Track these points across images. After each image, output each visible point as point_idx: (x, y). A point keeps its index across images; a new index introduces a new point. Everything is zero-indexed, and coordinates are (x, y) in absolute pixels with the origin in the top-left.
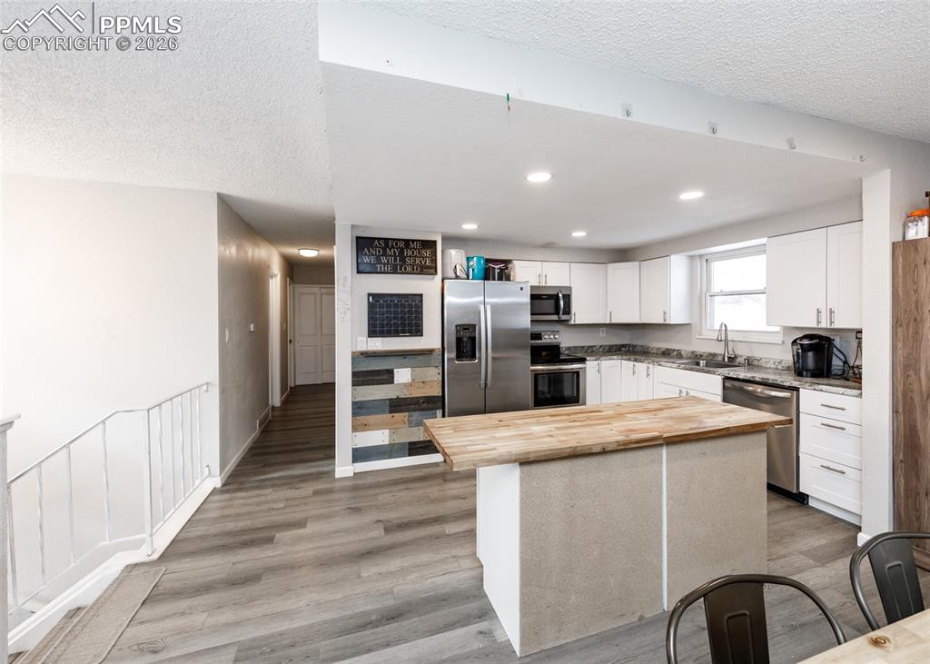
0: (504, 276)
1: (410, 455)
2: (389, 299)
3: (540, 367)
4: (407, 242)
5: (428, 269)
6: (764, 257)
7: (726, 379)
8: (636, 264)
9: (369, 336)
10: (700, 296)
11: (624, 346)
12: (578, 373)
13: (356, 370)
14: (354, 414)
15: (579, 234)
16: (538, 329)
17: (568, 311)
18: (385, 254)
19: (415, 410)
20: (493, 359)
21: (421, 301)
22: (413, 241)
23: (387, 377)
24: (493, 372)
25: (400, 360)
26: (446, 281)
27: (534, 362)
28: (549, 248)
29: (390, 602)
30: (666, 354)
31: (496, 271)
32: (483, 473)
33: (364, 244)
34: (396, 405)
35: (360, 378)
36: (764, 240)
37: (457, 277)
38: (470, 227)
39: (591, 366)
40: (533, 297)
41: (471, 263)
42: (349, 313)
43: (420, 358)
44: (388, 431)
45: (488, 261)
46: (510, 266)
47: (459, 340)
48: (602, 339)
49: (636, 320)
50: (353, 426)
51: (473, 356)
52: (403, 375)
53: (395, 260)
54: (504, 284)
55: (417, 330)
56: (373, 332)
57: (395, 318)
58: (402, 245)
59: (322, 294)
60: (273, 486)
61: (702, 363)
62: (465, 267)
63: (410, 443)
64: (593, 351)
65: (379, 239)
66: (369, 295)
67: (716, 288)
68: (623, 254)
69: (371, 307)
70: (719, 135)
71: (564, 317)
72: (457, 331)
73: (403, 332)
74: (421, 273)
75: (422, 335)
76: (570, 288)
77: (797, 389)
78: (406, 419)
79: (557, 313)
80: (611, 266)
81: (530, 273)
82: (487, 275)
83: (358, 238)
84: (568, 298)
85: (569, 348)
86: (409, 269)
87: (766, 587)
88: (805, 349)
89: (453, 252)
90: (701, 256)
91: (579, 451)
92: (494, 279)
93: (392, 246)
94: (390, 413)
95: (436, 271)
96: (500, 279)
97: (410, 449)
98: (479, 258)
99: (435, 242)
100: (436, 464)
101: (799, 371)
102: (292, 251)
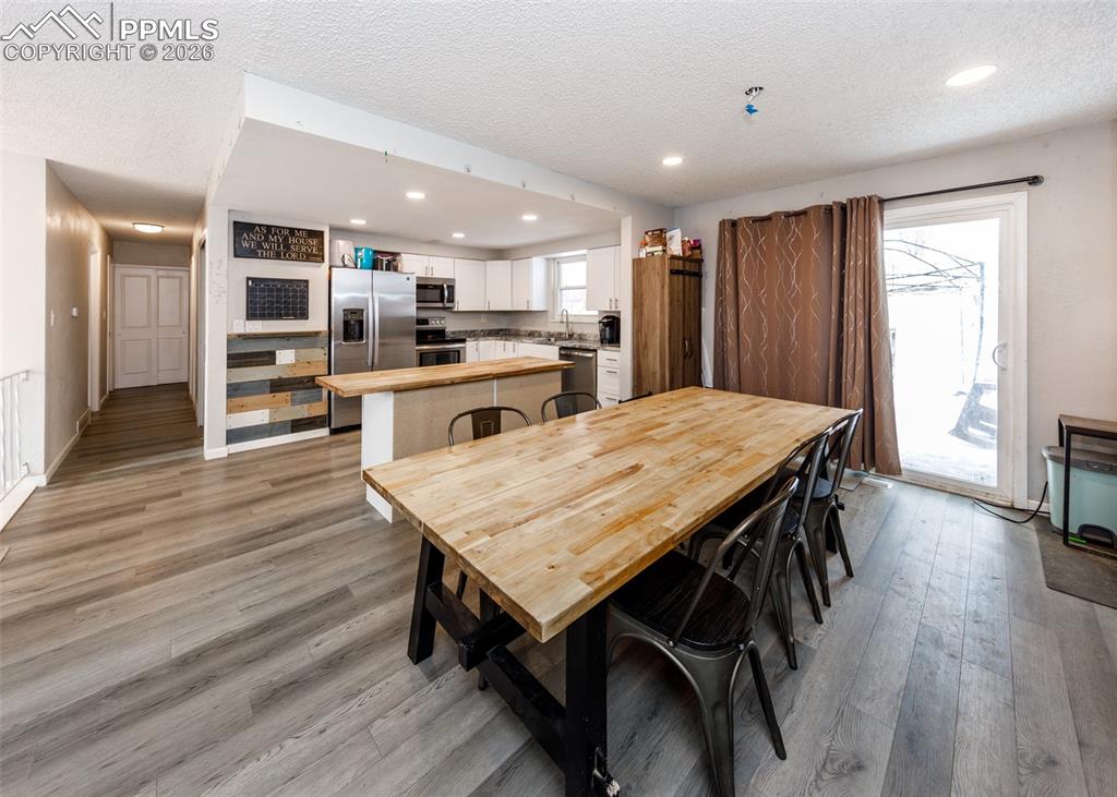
0: (392, 266)
1: (293, 432)
2: (271, 284)
3: (426, 347)
4: (292, 231)
5: (316, 256)
6: (584, 263)
7: (562, 348)
8: (509, 262)
9: (248, 319)
10: (553, 290)
11: (501, 330)
12: (459, 352)
13: (230, 352)
14: (229, 396)
15: (458, 236)
16: (424, 314)
17: (451, 300)
18: (266, 240)
19: (298, 389)
20: (381, 345)
21: (307, 287)
22: (299, 230)
23: (269, 358)
24: (379, 357)
25: (284, 342)
26: (334, 269)
27: (418, 343)
28: (435, 244)
29: (285, 520)
30: (531, 335)
31: (383, 261)
32: (366, 399)
33: (241, 229)
34: (277, 386)
35: (235, 360)
36: (584, 252)
37: (345, 266)
38: (358, 222)
39: (470, 345)
40: (419, 287)
41: (359, 254)
42: (224, 297)
43: (306, 340)
44: (268, 410)
45: (375, 252)
46: (398, 258)
47: (346, 323)
48: (483, 324)
49: (509, 309)
50: (227, 408)
51: (361, 338)
52: (285, 357)
53: (279, 246)
54: (391, 274)
55: (302, 313)
56: (252, 315)
57: (277, 302)
58: (287, 232)
59: (158, 277)
60: (123, 476)
61: (553, 339)
62: (354, 257)
63: (293, 421)
64: (474, 334)
65: (260, 226)
66: (248, 279)
67: (563, 285)
68: (499, 254)
69: (250, 291)
70: (527, 188)
71: (448, 305)
72: (345, 315)
73: (287, 315)
74: (307, 260)
75: (307, 318)
76: (454, 280)
77: (595, 351)
78: (289, 398)
79: (442, 301)
80: (489, 263)
81: (417, 265)
82: (375, 266)
83: (235, 223)
84: (451, 288)
85: (453, 333)
86: (293, 256)
87: (503, 412)
88: (605, 325)
89: (341, 243)
90: (554, 259)
91: (436, 383)
92: (382, 269)
93: (276, 233)
94: (271, 392)
95: (323, 259)
96: (388, 269)
97: (292, 426)
98: (367, 250)
99: (322, 233)
100: (322, 438)
101: (602, 341)
102: (124, 225)
